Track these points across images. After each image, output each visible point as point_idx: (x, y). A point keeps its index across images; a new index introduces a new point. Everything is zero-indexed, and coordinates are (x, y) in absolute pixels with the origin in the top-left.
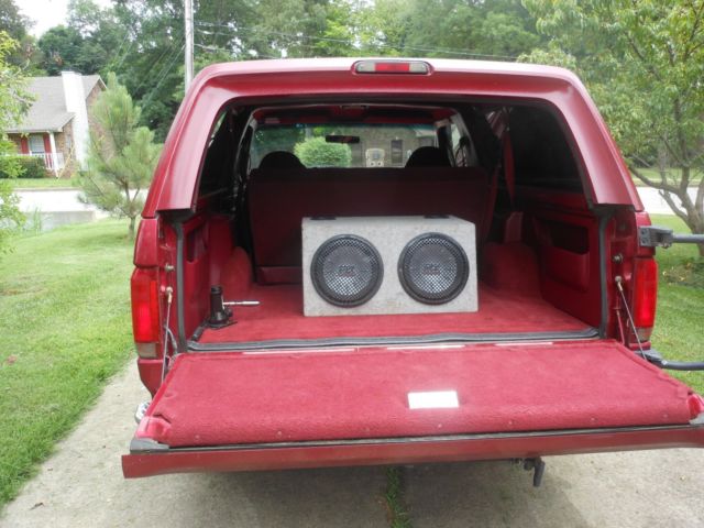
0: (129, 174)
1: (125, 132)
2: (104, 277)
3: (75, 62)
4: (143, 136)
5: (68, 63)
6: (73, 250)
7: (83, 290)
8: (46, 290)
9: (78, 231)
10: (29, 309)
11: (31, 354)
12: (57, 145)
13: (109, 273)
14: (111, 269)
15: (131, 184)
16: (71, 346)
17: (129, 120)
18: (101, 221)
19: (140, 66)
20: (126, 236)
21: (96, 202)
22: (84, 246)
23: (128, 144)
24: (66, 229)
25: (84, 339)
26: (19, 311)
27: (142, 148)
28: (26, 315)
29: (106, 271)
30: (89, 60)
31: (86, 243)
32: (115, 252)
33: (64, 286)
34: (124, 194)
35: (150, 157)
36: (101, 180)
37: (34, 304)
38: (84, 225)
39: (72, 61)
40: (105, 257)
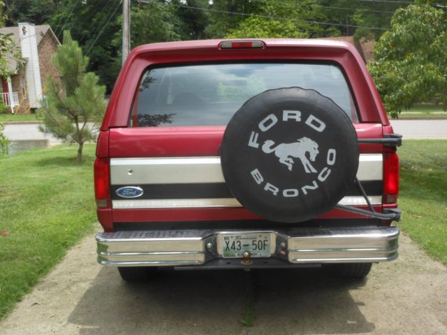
0: (79, 109)
1: (76, 77)
2: (61, 186)
3: (27, 13)
4: (90, 80)
5: (22, 14)
6: (36, 168)
7: (46, 195)
8: (20, 194)
9: (38, 155)
10: (11, 206)
11: (17, 232)
12: (13, 85)
13: (64, 184)
14: (65, 182)
15: (80, 117)
16: (43, 227)
17: (80, 67)
18: (54, 147)
19: (84, 15)
20: (75, 158)
21: (53, 131)
22: (43, 166)
23: (78, 86)
24: (27, 154)
25: (51, 223)
26: (4, 207)
27: (89, 89)
28: (9, 209)
29: (62, 183)
30: (39, 11)
31: (44, 163)
32: (68, 170)
33: (33, 192)
34: (75, 125)
35: (95, 96)
36: (57, 114)
37: (13, 203)
38: (41, 151)
39: (25, 12)
40: (61, 173)
